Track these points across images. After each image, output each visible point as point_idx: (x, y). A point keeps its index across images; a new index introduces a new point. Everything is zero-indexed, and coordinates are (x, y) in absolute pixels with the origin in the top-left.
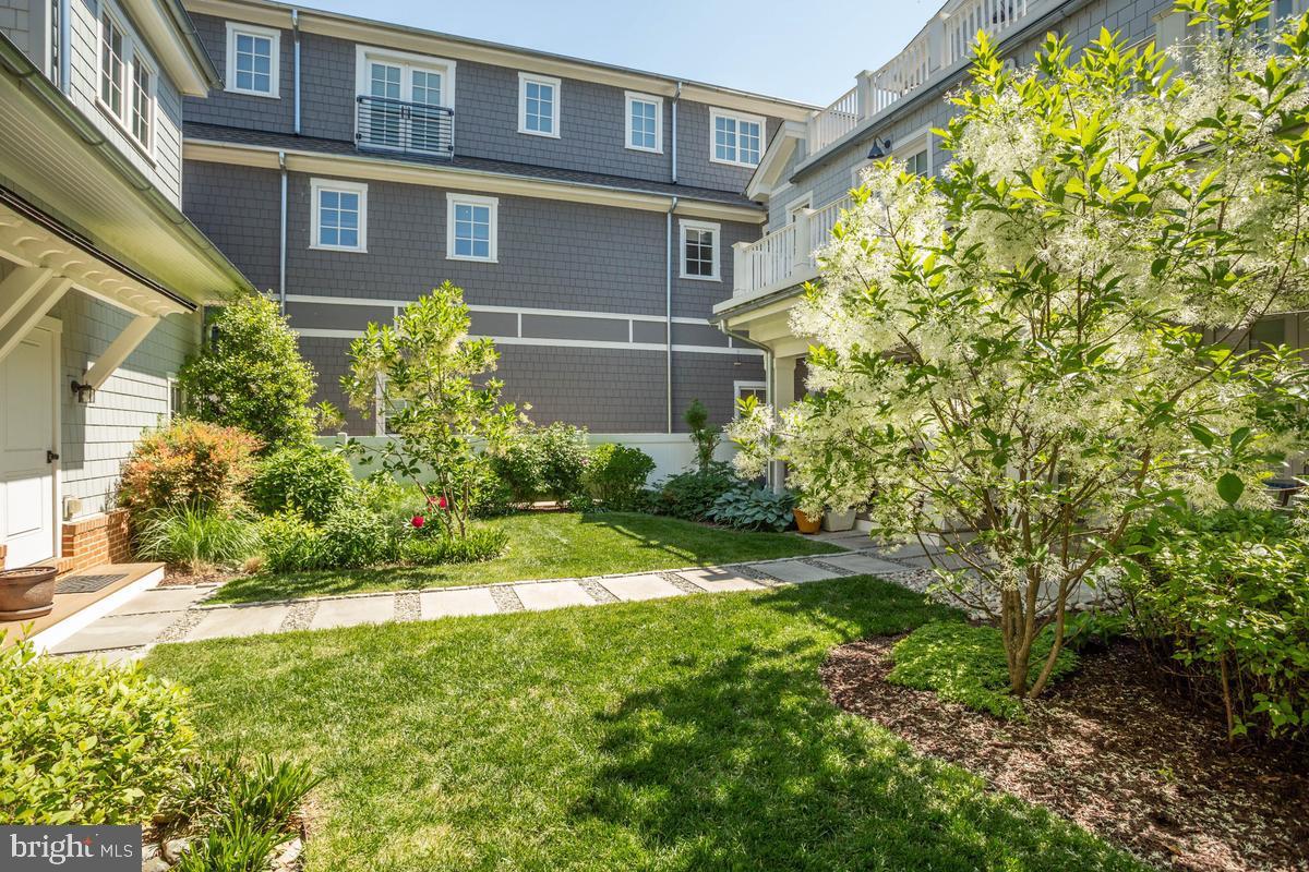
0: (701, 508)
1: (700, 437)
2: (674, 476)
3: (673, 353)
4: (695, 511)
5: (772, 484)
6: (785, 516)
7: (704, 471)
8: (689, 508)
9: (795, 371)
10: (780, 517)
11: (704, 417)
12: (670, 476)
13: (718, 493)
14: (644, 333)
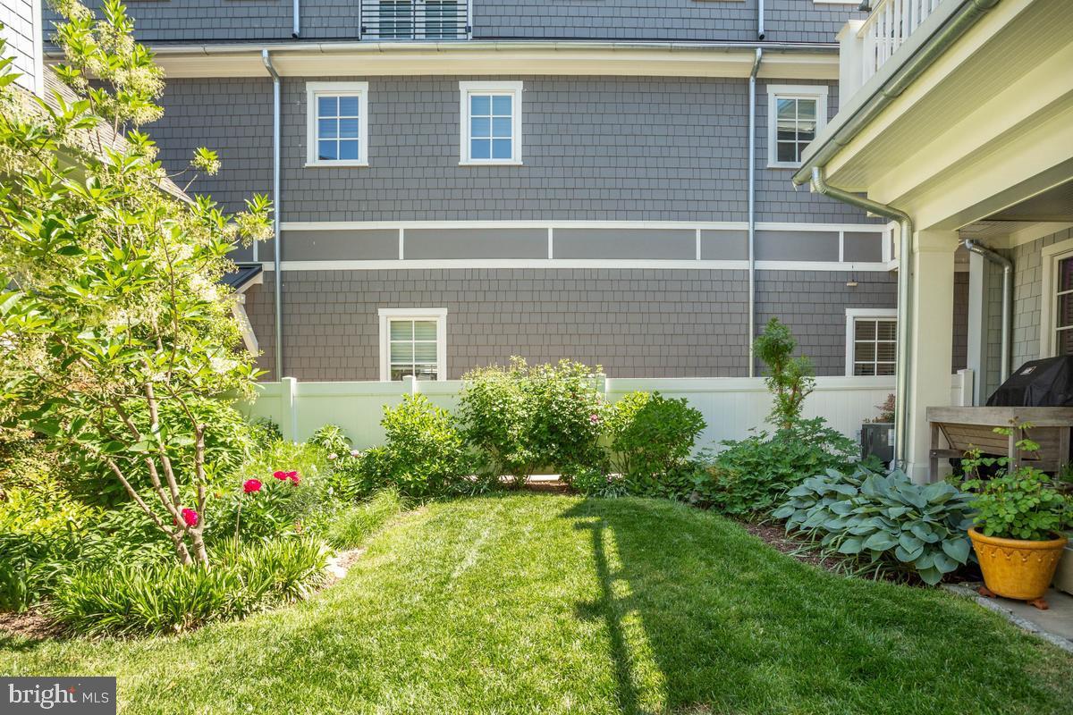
0: (766, 501)
1: (782, 381)
2: (732, 443)
3: (757, 272)
4: (755, 506)
5: (905, 460)
6: (947, 547)
7: (787, 435)
8: (745, 500)
9: (955, 253)
10: (932, 548)
11: (788, 348)
12: (726, 443)
13: (799, 475)
14: (717, 245)
